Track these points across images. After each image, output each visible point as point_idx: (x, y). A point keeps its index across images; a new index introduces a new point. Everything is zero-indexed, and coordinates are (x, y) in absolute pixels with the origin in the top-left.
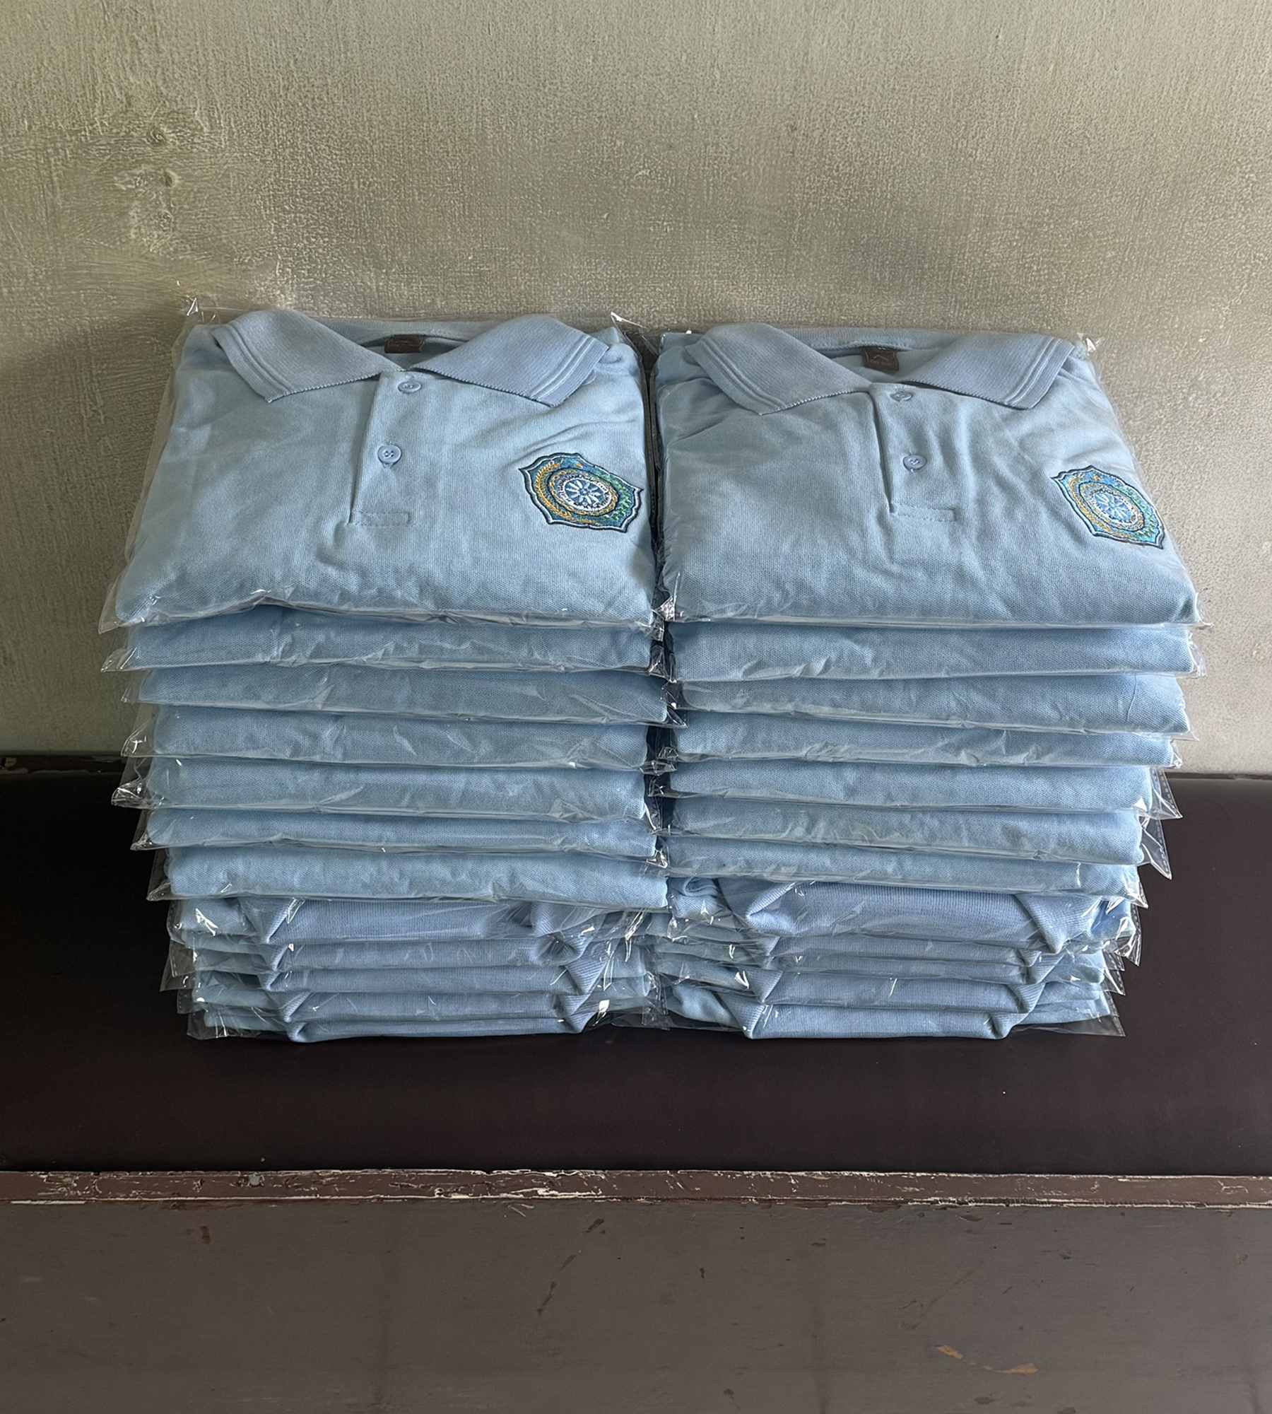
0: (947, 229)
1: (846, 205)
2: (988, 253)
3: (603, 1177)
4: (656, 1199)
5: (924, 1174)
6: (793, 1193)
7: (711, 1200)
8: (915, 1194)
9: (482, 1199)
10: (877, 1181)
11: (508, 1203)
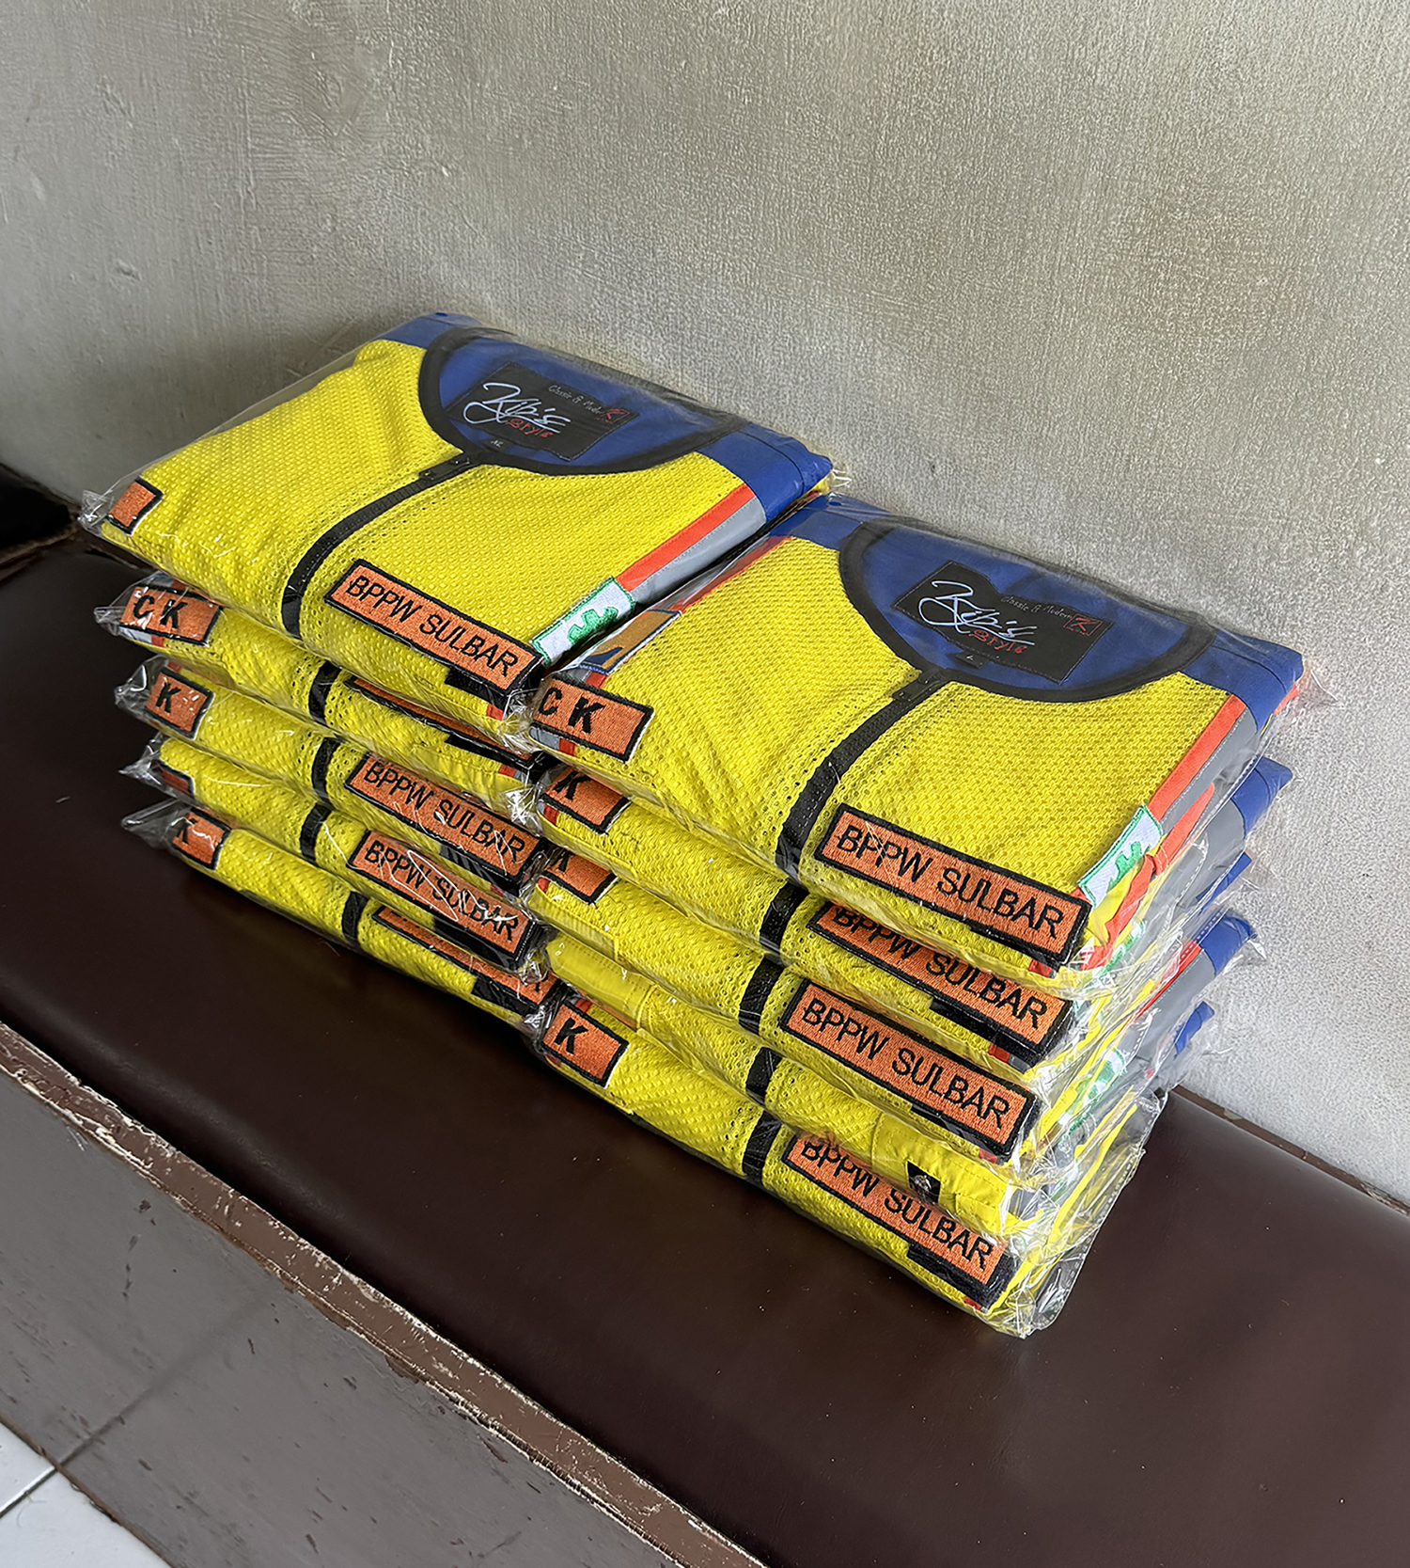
3: (169, 1155)
4: (191, 1208)
5: (478, 1364)
6: (321, 1291)
7: (240, 1244)
8: (442, 1378)
9: (48, 1104)
10: (419, 1337)
11: (67, 1123)
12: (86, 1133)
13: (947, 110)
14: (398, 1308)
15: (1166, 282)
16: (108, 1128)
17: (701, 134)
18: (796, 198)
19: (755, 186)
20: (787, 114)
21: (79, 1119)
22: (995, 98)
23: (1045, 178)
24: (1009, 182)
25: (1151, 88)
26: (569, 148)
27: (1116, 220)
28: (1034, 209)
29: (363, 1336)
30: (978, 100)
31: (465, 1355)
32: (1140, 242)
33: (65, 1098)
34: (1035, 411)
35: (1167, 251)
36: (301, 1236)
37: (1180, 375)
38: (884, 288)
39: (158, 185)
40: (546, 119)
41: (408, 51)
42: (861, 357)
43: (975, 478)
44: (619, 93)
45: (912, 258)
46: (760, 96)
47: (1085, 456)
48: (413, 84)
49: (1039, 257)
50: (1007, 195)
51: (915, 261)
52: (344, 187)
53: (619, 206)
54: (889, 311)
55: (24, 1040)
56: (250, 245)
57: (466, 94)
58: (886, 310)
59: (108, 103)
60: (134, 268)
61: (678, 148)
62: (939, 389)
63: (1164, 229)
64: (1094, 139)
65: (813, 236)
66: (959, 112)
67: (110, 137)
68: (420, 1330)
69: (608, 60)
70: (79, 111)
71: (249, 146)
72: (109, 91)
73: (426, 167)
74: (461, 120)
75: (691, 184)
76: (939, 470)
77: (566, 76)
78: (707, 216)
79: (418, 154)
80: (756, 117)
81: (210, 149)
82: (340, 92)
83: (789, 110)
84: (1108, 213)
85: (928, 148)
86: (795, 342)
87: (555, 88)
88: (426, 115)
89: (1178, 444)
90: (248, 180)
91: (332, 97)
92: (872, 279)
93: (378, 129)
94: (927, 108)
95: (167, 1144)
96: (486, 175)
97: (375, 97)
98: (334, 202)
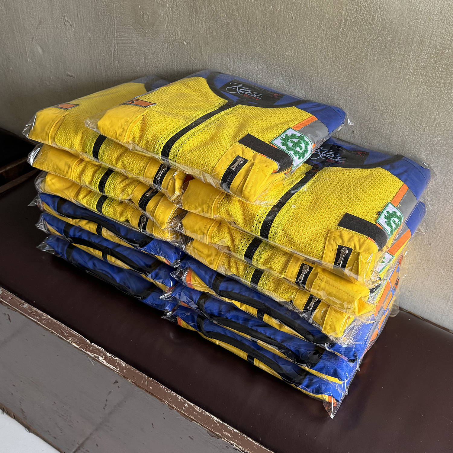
0: (403, 42)
1: (363, 21)
2: (420, 57)
3: (124, 365)
4: (134, 383)
5: (238, 431)
6: (182, 409)
7: (152, 394)
8: (227, 437)
9: (81, 350)
10: (217, 423)
11: (88, 356)
12: (95, 359)
13: (365, 19)
14: (208, 414)
15: (442, 72)
16: (102, 357)
17: (276, 29)
18: (309, 49)
19: (294, 45)
20: (308, 22)
21: (92, 355)
22: (383, 15)
23: (400, 40)
24: (387, 41)
25: (439, 11)
26: (229, 35)
27: (424, 52)
28: (395, 50)
29: (198, 424)
30: (377, 16)
31: (233, 429)
32: (433, 60)
33: (86, 348)
34: (392, 113)
35: (442, 62)
36: (172, 390)
37: (445, 101)
38: (339, 76)
39: (83, 48)
40: (222, 26)
41: (173, 5)
42: (329, 98)
43: (368, 135)
44: (248, 17)
45: (350, 66)
46: (298, 17)
47: (409, 127)
48: (175, 15)
49: (396, 65)
50: (385, 46)
51: (351, 67)
52: (149, 48)
53: (246, 53)
54: (340, 83)
55: (69, 328)
56: (115, 67)
57: (194, 18)
58: (339, 83)
59: (66, 23)
60: (73, 75)
61: (268, 34)
62: (357, 107)
63: (442, 55)
64: (418, 27)
65: (315, 60)
66: (370, 20)
67: (66, 34)
68: (217, 421)
69: (245, 6)
70: (55, 25)
71: (116, 36)
72: (66, 19)
73: (178, 42)
74: (191, 27)
75: (272, 45)
76: (355, 132)
77: (229, 12)
78: (277, 55)
79: (175, 38)
80: (297, 23)
81: (102, 37)
82: (149, 18)
83: (308, 21)
84: (422, 50)
85: (357, 31)
86: (306, 94)
87: (225, 16)
88: (179, 25)
89: (443, 123)
90: (115, 46)
91: (146, 20)
92: (335, 73)
93: (162, 30)
94: (358, 19)
95: (122, 361)
96: (200, 44)
97: (161, 20)
98: (145, 53)
